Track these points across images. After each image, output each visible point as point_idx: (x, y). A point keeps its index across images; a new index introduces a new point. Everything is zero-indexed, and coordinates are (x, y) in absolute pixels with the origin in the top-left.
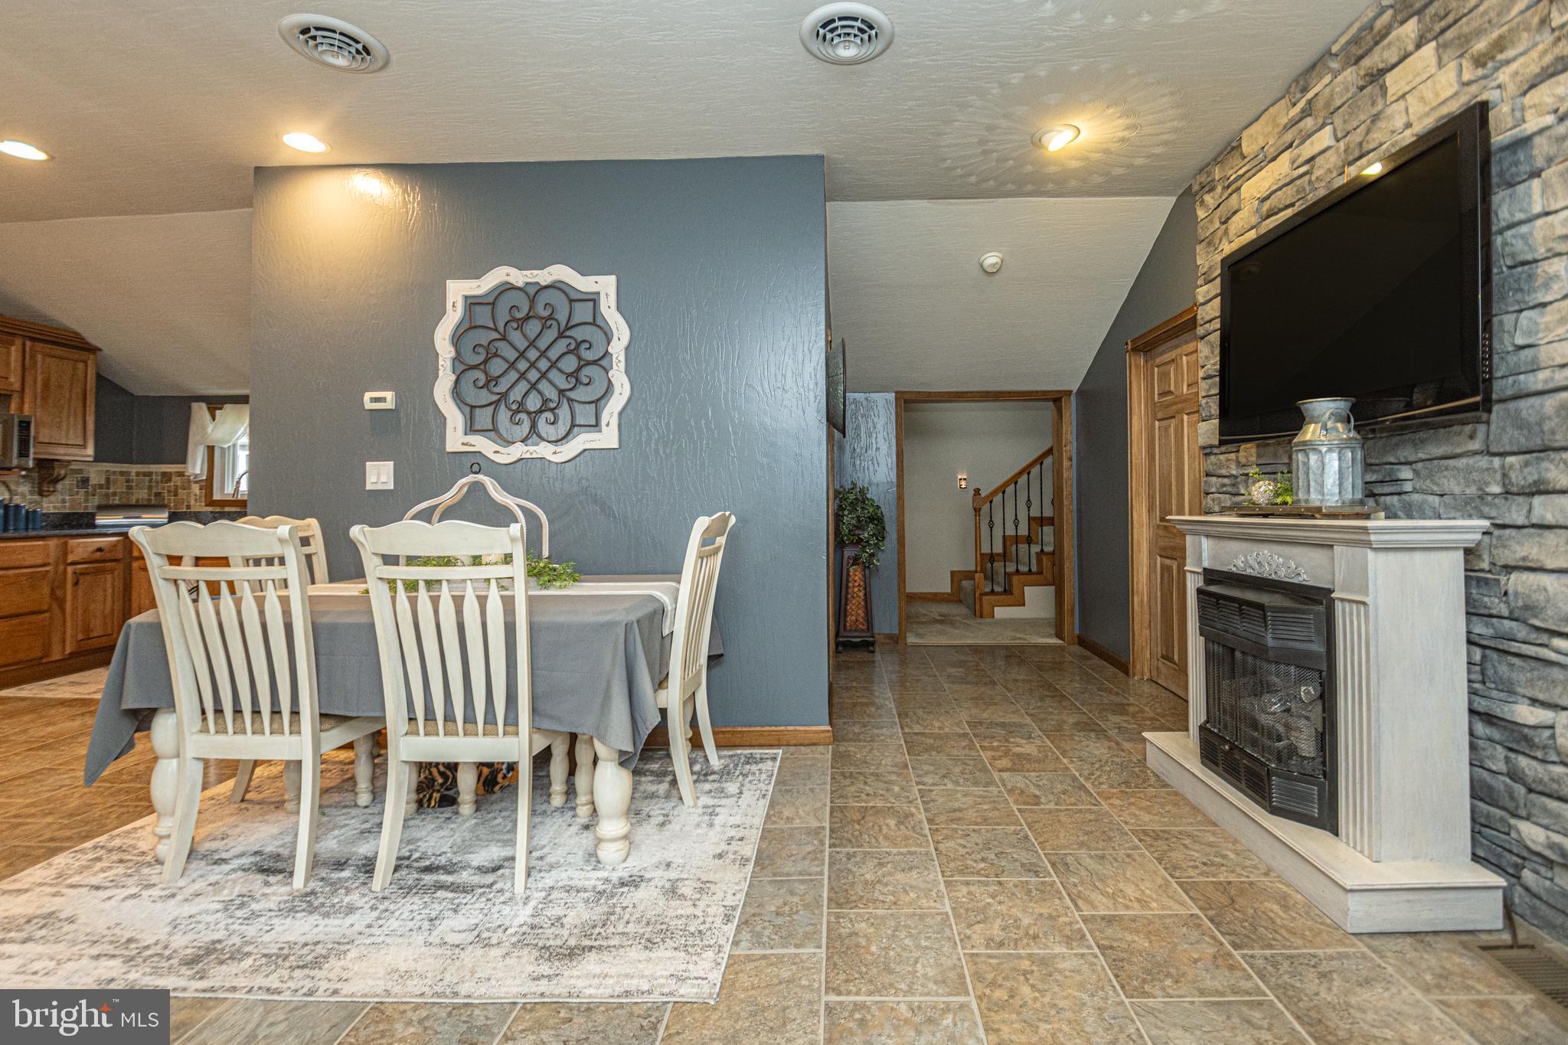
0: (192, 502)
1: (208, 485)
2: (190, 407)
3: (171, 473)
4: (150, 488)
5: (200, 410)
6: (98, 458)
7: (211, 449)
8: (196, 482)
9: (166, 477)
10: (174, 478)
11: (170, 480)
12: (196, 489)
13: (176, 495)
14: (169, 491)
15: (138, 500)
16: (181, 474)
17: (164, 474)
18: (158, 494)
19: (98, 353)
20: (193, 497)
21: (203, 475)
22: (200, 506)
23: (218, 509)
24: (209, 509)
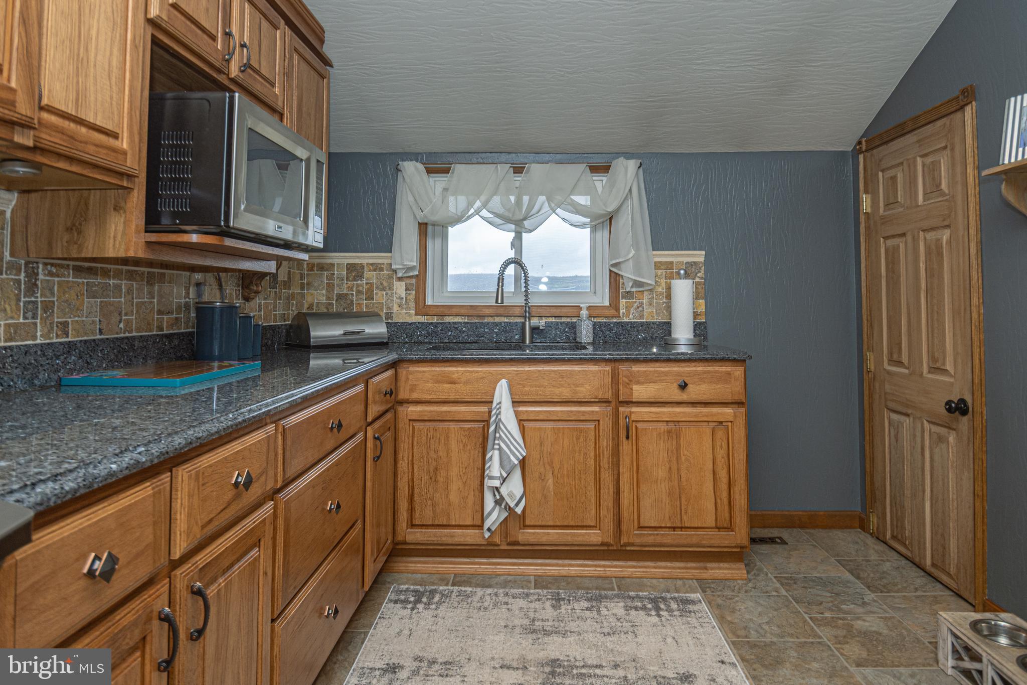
0: (395, 308)
1: (418, 282)
2: (396, 169)
3: (362, 267)
4: (330, 287)
5: (412, 169)
7: (423, 228)
8: (400, 279)
9: (355, 271)
10: (367, 274)
11: (360, 276)
12: (400, 288)
13: (370, 297)
14: (359, 292)
15: (310, 307)
16: (377, 267)
17: (351, 267)
18: (340, 297)
20: (396, 301)
21: (412, 268)
22: (407, 315)
23: (435, 320)
24: (421, 319)
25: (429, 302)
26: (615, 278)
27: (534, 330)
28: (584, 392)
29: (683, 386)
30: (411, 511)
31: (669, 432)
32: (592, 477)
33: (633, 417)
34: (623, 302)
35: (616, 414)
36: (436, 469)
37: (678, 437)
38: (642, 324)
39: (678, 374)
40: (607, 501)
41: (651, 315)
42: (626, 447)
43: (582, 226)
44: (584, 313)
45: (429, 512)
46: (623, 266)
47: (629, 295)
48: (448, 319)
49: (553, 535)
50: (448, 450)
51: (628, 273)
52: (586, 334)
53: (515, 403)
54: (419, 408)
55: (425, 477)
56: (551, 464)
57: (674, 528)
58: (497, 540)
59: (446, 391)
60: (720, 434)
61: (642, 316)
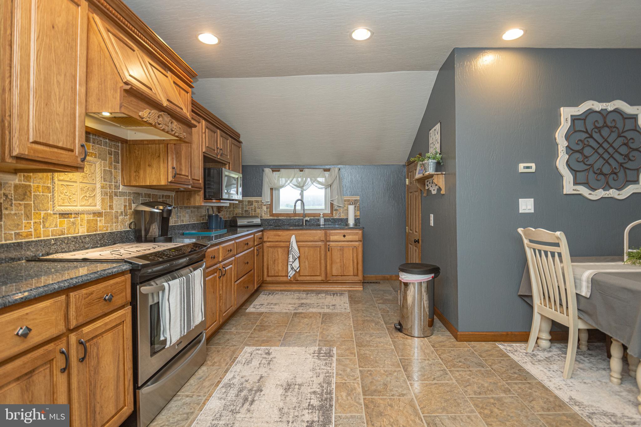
0: (263, 214)
1: (270, 207)
2: (263, 171)
3: (252, 201)
4: (242, 208)
5: (268, 171)
7: (272, 189)
8: (265, 205)
10: (254, 204)
11: (252, 204)
12: (265, 208)
13: (255, 211)
14: (252, 209)
15: (236, 214)
16: (257, 202)
17: (249, 202)
18: (246, 211)
20: (263, 212)
21: (268, 202)
22: (267, 217)
23: (276, 218)
24: (271, 218)
25: (274, 212)
26: (332, 205)
27: (306, 221)
28: (316, 238)
29: (344, 236)
30: (268, 272)
31: (341, 249)
32: (319, 262)
33: (331, 245)
34: (334, 212)
35: (326, 245)
36: (275, 260)
37: (343, 250)
38: (340, 219)
39: (343, 233)
40: (323, 269)
41: (343, 216)
42: (329, 253)
43: (322, 188)
44: (321, 215)
45: (273, 272)
46: (334, 201)
47: (336, 210)
48: (280, 218)
49: (308, 278)
50: (278, 255)
51: (335, 203)
52: (322, 222)
53: (297, 242)
54: (270, 243)
55: (272, 263)
56: (307, 258)
57: (342, 276)
58: (292, 280)
59: (277, 238)
60: (355, 250)
61: (340, 216)
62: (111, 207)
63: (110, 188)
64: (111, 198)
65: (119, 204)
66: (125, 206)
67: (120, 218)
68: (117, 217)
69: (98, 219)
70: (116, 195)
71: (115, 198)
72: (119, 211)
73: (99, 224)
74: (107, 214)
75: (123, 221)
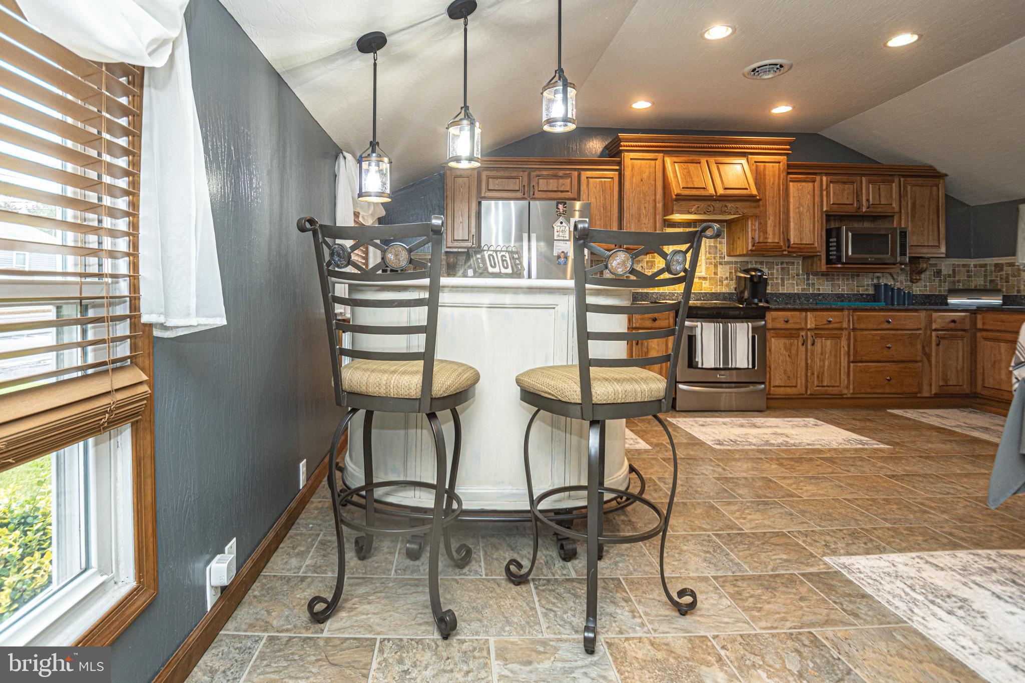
0: (1022, 287)
2: (1018, 210)
3: (1003, 265)
6: (948, 255)
10: (1005, 268)
11: (1002, 270)
13: (1008, 282)
14: (1002, 279)
16: (1011, 264)
19: (947, 178)
20: (1022, 283)
30: (983, 380)
36: (995, 362)
45: (990, 382)
50: (1000, 354)
54: (986, 333)
55: (990, 366)
59: (999, 326)
62: (716, 274)
63: (715, 258)
64: (716, 266)
65: (723, 271)
66: (731, 273)
67: (725, 282)
68: (721, 281)
69: (703, 282)
70: (721, 264)
71: (720, 267)
72: (724, 277)
73: (704, 285)
74: (711, 279)
75: (727, 285)
